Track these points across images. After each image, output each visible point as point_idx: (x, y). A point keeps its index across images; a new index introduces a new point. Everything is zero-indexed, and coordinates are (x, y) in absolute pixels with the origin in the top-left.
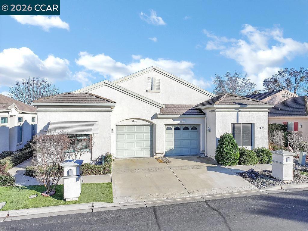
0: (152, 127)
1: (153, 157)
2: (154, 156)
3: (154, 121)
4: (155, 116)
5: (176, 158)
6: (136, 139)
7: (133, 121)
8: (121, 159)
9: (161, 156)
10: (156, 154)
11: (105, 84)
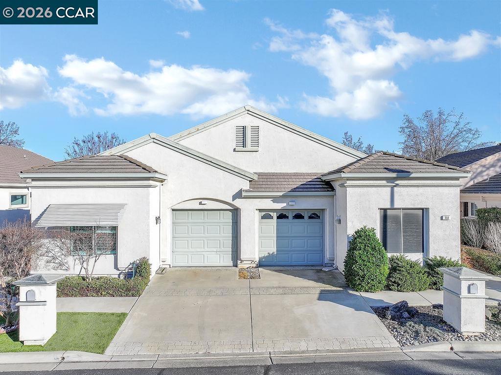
0: (236, 212)
1: (237, 266)
2: (239, 266)
3: (238, 203)
4: (239, 195)
5: (276, 271)
6: (207, 235)
7: (200, 203)
8: (180, 269)
9: (252, 265)
10: (242, 261)
11: (152, 140)
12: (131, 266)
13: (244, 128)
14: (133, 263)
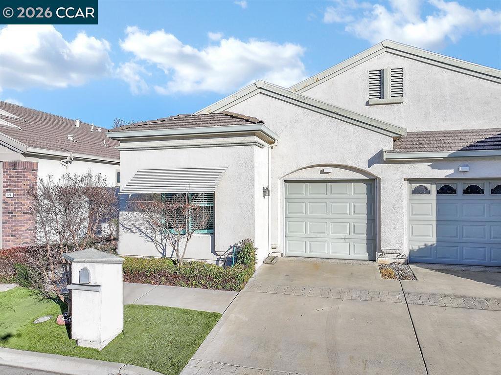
0: (373, 184)
1: (374, 260)
2: (378, 260)
3: (377, 170)
4: (378, 159)
5: (439, 270)
6: (331, 215)
7: (322, 172)
8: (295, 259)
9: (398, 261)
10: (383, 253)
11: (259, 91)
12: (231, 250)
13: (381, 72)
14: (234, 246)
